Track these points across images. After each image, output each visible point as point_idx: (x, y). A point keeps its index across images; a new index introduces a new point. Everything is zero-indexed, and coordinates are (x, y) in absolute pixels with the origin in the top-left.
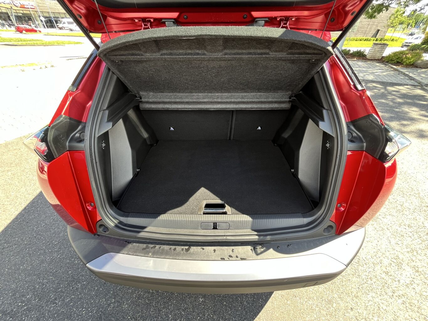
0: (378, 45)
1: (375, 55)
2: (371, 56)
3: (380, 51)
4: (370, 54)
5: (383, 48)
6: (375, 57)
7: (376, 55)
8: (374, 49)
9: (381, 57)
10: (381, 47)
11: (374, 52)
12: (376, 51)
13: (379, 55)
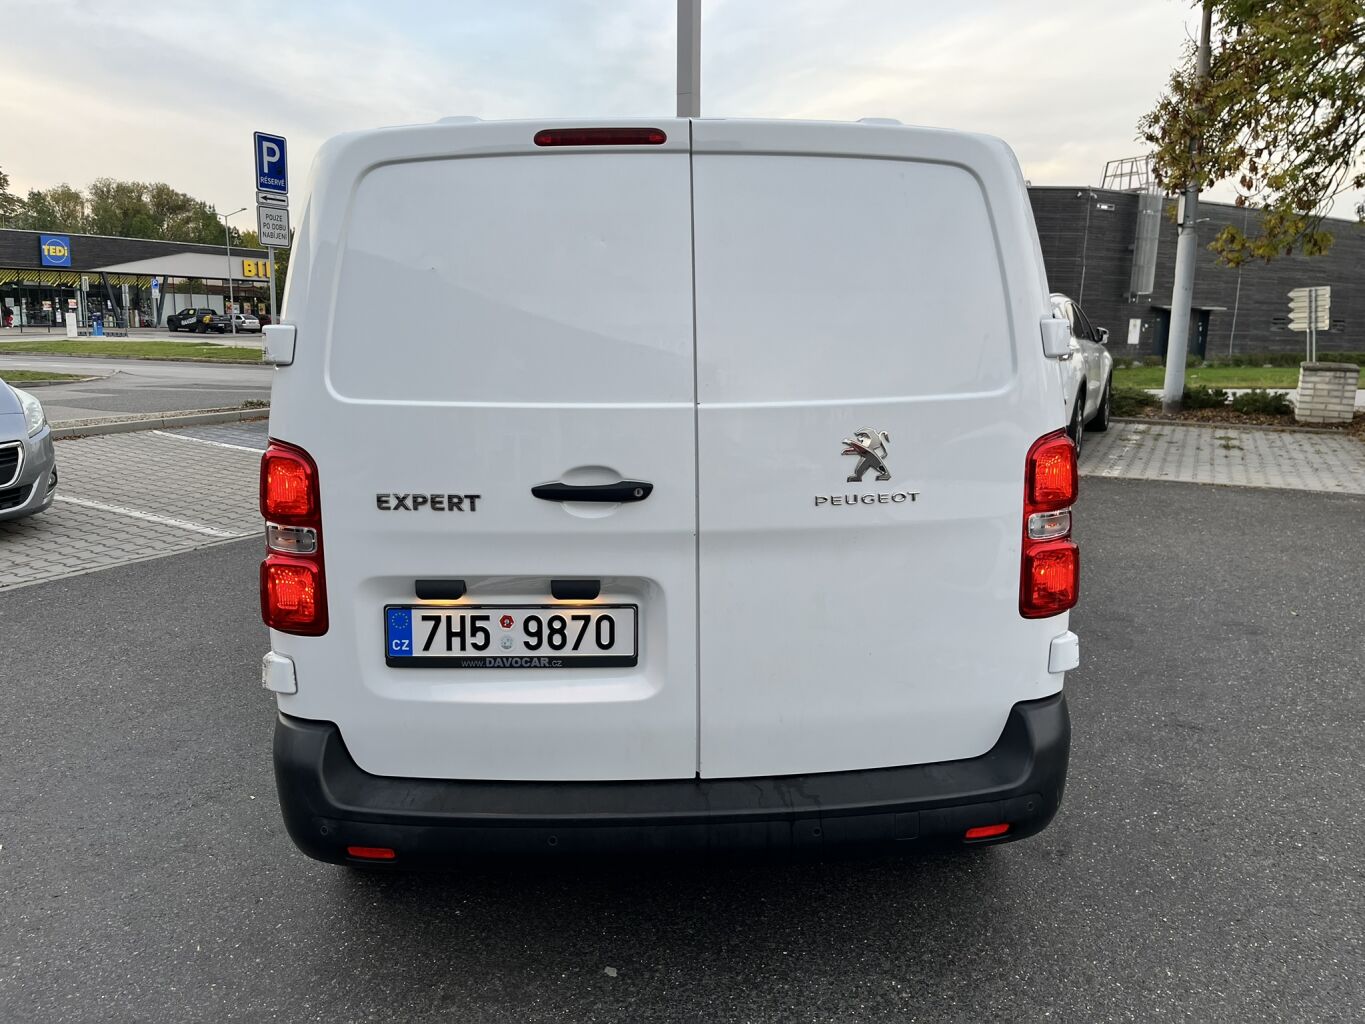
0: (1320, 373)
1: (1322, 407)
2: (1308, 413)
3: (1336, 394)
4: (1304, 406)
5: (1342, 381)
6: (1326, 414)
7: (1330, 407)
8: (1310, 385)
9: (1351, 416)
10: (1336, 377)
11: (1318, 396)
12: (1318, 393)
13: (1339, 408)
